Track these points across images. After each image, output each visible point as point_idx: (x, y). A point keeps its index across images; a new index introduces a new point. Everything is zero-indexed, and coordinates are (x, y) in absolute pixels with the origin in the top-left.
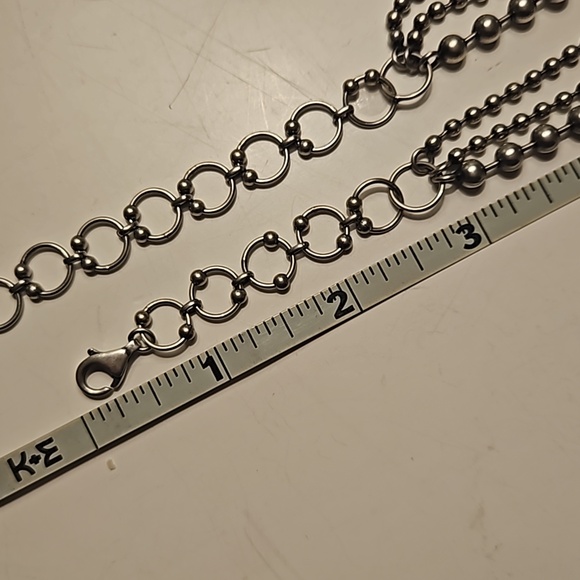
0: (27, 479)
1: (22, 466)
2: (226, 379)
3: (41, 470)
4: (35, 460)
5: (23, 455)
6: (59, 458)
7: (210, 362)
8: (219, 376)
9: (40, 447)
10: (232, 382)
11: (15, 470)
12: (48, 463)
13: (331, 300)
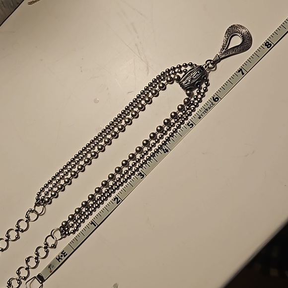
0: (61, 261)
1: (59, 258)
2: (97, 226)
3: (64, 258)
4: (62, 256)
5: (59, 256)
6: (67, 254)
7: (92, 223)
8: (95, 226)
9: (62, 253)
10: (98, 226)
11: (58, 260)
12: (65, 256)
13: (115, 200)
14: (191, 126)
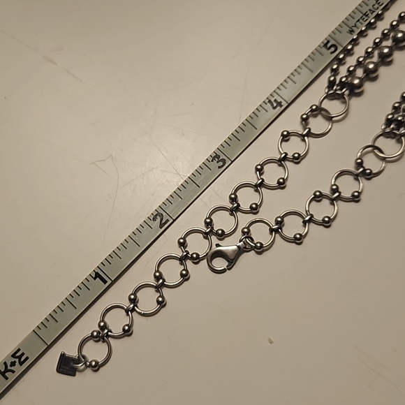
0: (12, 377)
1: (7, 370)
2: (109, 282)
3: (18, 369)
4: (13, 364)
5: (5, 363)
6: (27, 358)
8: (105, 282)
9: (14, 356)
10: (113, 282)
11: (3, 374)
12: (21, 364)
13: (154, 219)
14: (333, 49)
